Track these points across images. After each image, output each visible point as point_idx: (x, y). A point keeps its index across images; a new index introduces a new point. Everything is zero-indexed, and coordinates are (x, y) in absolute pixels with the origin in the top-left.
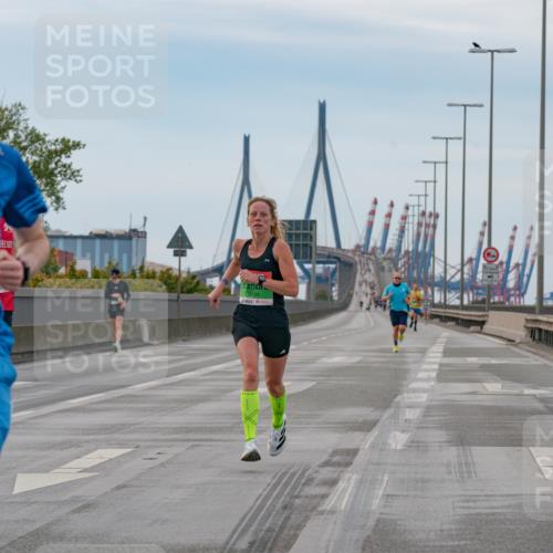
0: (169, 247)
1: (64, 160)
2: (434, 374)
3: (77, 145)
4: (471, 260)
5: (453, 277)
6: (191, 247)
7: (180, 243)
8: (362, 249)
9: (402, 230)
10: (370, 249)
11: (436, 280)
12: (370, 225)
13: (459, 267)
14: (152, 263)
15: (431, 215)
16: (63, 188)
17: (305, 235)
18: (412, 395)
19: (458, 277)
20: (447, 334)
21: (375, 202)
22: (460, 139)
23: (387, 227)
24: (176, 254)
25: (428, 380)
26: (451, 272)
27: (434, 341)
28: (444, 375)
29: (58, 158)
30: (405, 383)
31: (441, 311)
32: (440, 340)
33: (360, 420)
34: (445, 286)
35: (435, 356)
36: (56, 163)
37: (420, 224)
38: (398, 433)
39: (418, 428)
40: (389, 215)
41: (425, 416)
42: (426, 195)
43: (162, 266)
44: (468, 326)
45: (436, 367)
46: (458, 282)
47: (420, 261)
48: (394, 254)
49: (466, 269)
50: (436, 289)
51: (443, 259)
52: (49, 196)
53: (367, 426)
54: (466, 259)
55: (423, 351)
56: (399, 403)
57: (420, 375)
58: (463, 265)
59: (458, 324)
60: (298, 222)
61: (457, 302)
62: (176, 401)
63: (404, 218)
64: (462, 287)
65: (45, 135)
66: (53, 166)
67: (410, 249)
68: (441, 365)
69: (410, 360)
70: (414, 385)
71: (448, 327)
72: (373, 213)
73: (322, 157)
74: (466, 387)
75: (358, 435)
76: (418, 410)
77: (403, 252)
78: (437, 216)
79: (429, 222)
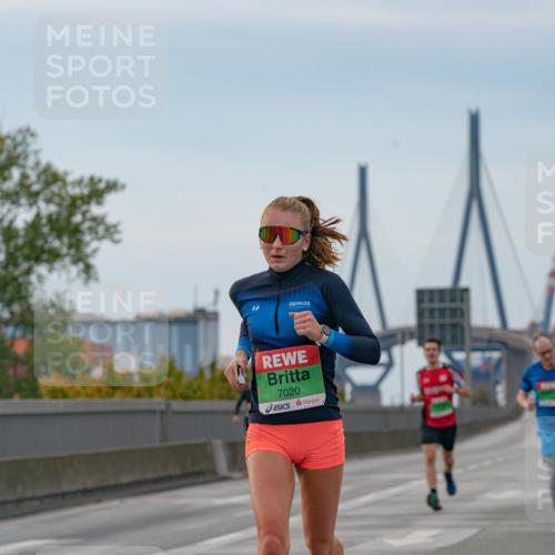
1: (95, 210)
3: (112, 186)
8: (540, 329)
12: (551, 292)
16: (95, 251)
17: (453, 311)
29: (85, 208)
36: (84, 214)
52: (75, 262)
60: (442, 292)
65: (66, 174)
66: (77, 218)
72: (553, 273)
73: (475, 193)
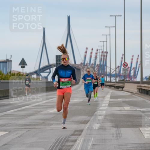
0: (19, 65)
2: (107, 105)
4: (119, 67)
5: (113, 72)
6: (26, 65)
7: (23, 64)
8: (83, 64)
9: (96, 58)
10: (85, 64)
11: (108, 74)
12: (85, 56)
13: (115, 69)
14: (14, 70)
15: (105, 52)
18: (100, 112)
19: (115, 73)
20: (111, 91)
21: (87, 49)
22: (114, 27)
23: (91, 57)
24: (22, 67)
25: (105, 106)
26: (112, 71)
27: (107, 93)
28: (111, 105)
30: (98, 107)
31: (109, 84)
32: (109, 93)
33: (84, 120)
34: (110, 75)
35: (108, 98)
37: (102, 55)
38: (96, 124)
39: (103, 122)
40: (91, 53)
41: (105, 118)
42: (103, 46)
43: (17, 71)
44: (118, 89)
45: (108, 102)
46: (114, 74)
47: (102, 67)
48: (93, 66)
49: (117, 70)
50: (107, 76)
51: (109, 67)
53: (86, 122)
54: (117, 67)
55: (104, 97)
56: (96, 114)
57: (103, 105)
58: (116, 68)
59: (115, 88)
61: (114, 81)
62: (23, 115)
63: (96, 54)
64: (116, 76)
67: (99, 64)
68: (110, 101)
69: (100, 100)
70: (101, 108)
71: (112, 89)
72: (86, 52)
73: (69, 34)
74: (118, 108)
75: (83, 125)
76: (103, 116)
77: (96, 65)
78: (107, 53)
79: (105, 55)
